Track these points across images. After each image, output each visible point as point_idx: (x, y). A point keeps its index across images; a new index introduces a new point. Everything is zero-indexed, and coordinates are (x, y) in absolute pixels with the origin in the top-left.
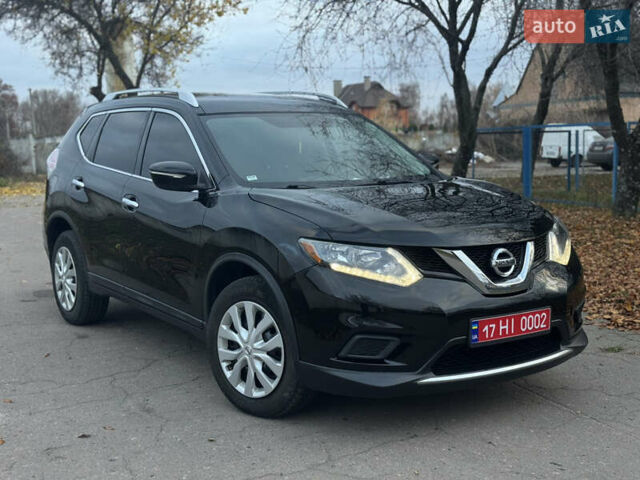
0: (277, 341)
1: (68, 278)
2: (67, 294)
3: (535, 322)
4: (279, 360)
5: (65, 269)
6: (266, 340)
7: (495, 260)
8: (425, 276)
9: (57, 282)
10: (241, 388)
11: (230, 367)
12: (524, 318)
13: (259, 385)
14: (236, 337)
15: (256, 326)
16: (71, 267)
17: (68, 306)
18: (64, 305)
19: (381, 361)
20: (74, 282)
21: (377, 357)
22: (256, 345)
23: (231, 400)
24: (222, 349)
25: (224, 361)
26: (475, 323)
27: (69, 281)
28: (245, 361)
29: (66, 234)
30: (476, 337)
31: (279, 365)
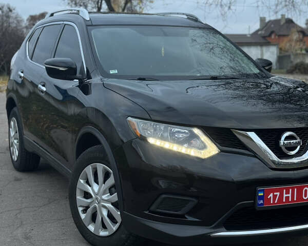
1: (15, 139)
2: (14, 149)
5: (14, 133)
7: (282, 141)
9: (10, 141)
10: (91, 228)
11: (85, 211)
12: (306, 188)
13: (104, 227)
14: (90, 190)
15: (105, 182)
16: (17, 132)
17: (15, 158)
19: (183, 216)
20: (18, 142)
21: (179, 213)
22: (104, 197)
24: (79, 197)
25: (80, 206)
28: (95, 207)
29: (14, 109)
30: (262, 202)
31: (118, 212)
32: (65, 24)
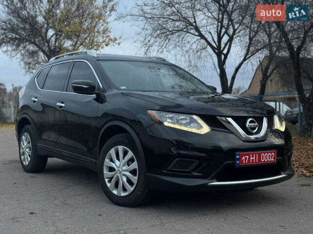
0: (135, 165)
1: (27, 148)
2: (26, 157)
3: (268, 157)
4: (135, 175)
5: (25, 144)
6: (129, 165)
7: (248, 124)
8: (212, 130)
9: (21, 152)
10: (115, 192)
11: (110, 181)
12: (263, 154)
13: (125, 190)
14: (113, 165)
15: (124, 159)
16: (29, 143)
17: (26, 163)
18: (24, 163)
19: (189, 172)
20: (30, 150)
21: (187, 170)
22: (124, 168)
23: (110, 199)
24: (106, 172)
25: (107, 178)
26: (238, 155)
27: (27, 150)
28: (118, 177)
29: (27, 126)
30: (238, 162)
31: (135, 178)
32: (75, 62)
